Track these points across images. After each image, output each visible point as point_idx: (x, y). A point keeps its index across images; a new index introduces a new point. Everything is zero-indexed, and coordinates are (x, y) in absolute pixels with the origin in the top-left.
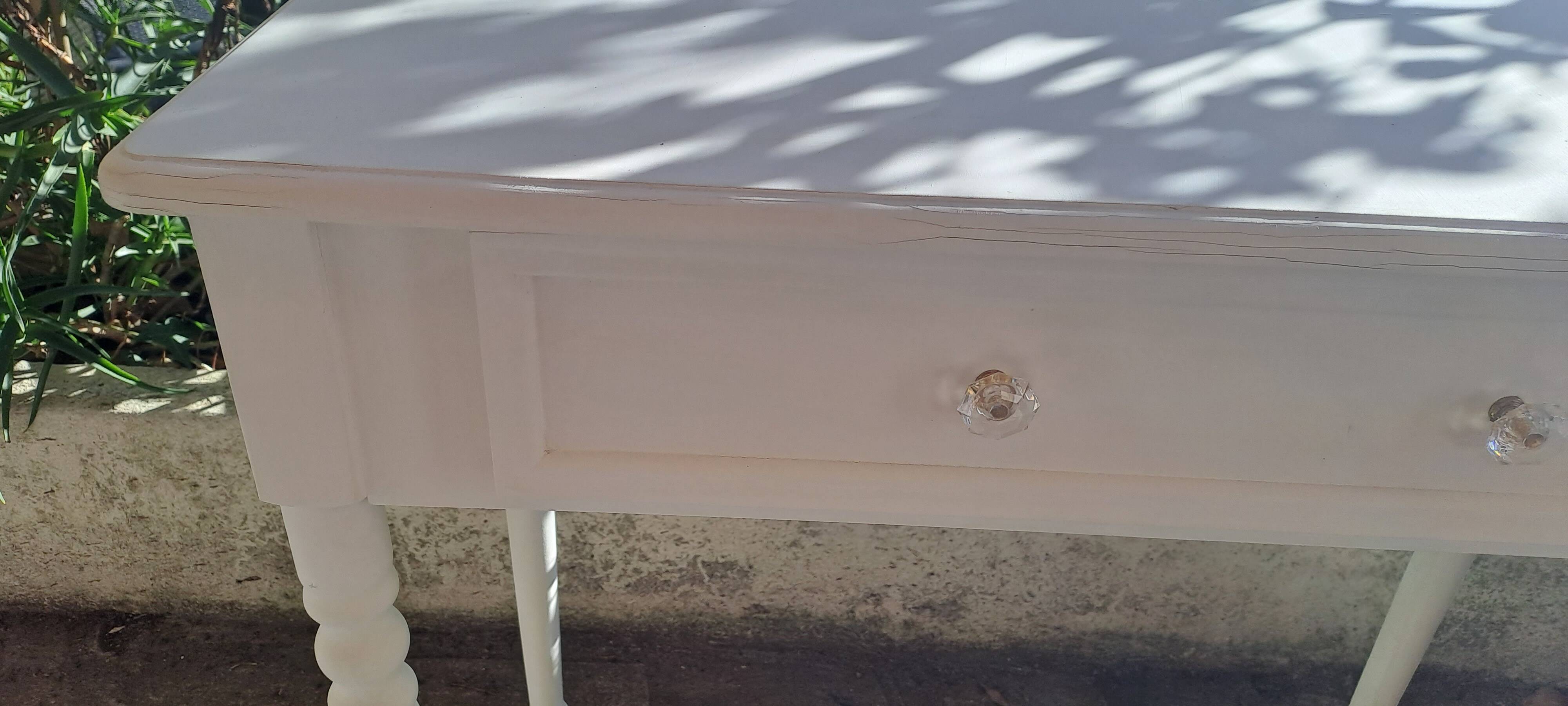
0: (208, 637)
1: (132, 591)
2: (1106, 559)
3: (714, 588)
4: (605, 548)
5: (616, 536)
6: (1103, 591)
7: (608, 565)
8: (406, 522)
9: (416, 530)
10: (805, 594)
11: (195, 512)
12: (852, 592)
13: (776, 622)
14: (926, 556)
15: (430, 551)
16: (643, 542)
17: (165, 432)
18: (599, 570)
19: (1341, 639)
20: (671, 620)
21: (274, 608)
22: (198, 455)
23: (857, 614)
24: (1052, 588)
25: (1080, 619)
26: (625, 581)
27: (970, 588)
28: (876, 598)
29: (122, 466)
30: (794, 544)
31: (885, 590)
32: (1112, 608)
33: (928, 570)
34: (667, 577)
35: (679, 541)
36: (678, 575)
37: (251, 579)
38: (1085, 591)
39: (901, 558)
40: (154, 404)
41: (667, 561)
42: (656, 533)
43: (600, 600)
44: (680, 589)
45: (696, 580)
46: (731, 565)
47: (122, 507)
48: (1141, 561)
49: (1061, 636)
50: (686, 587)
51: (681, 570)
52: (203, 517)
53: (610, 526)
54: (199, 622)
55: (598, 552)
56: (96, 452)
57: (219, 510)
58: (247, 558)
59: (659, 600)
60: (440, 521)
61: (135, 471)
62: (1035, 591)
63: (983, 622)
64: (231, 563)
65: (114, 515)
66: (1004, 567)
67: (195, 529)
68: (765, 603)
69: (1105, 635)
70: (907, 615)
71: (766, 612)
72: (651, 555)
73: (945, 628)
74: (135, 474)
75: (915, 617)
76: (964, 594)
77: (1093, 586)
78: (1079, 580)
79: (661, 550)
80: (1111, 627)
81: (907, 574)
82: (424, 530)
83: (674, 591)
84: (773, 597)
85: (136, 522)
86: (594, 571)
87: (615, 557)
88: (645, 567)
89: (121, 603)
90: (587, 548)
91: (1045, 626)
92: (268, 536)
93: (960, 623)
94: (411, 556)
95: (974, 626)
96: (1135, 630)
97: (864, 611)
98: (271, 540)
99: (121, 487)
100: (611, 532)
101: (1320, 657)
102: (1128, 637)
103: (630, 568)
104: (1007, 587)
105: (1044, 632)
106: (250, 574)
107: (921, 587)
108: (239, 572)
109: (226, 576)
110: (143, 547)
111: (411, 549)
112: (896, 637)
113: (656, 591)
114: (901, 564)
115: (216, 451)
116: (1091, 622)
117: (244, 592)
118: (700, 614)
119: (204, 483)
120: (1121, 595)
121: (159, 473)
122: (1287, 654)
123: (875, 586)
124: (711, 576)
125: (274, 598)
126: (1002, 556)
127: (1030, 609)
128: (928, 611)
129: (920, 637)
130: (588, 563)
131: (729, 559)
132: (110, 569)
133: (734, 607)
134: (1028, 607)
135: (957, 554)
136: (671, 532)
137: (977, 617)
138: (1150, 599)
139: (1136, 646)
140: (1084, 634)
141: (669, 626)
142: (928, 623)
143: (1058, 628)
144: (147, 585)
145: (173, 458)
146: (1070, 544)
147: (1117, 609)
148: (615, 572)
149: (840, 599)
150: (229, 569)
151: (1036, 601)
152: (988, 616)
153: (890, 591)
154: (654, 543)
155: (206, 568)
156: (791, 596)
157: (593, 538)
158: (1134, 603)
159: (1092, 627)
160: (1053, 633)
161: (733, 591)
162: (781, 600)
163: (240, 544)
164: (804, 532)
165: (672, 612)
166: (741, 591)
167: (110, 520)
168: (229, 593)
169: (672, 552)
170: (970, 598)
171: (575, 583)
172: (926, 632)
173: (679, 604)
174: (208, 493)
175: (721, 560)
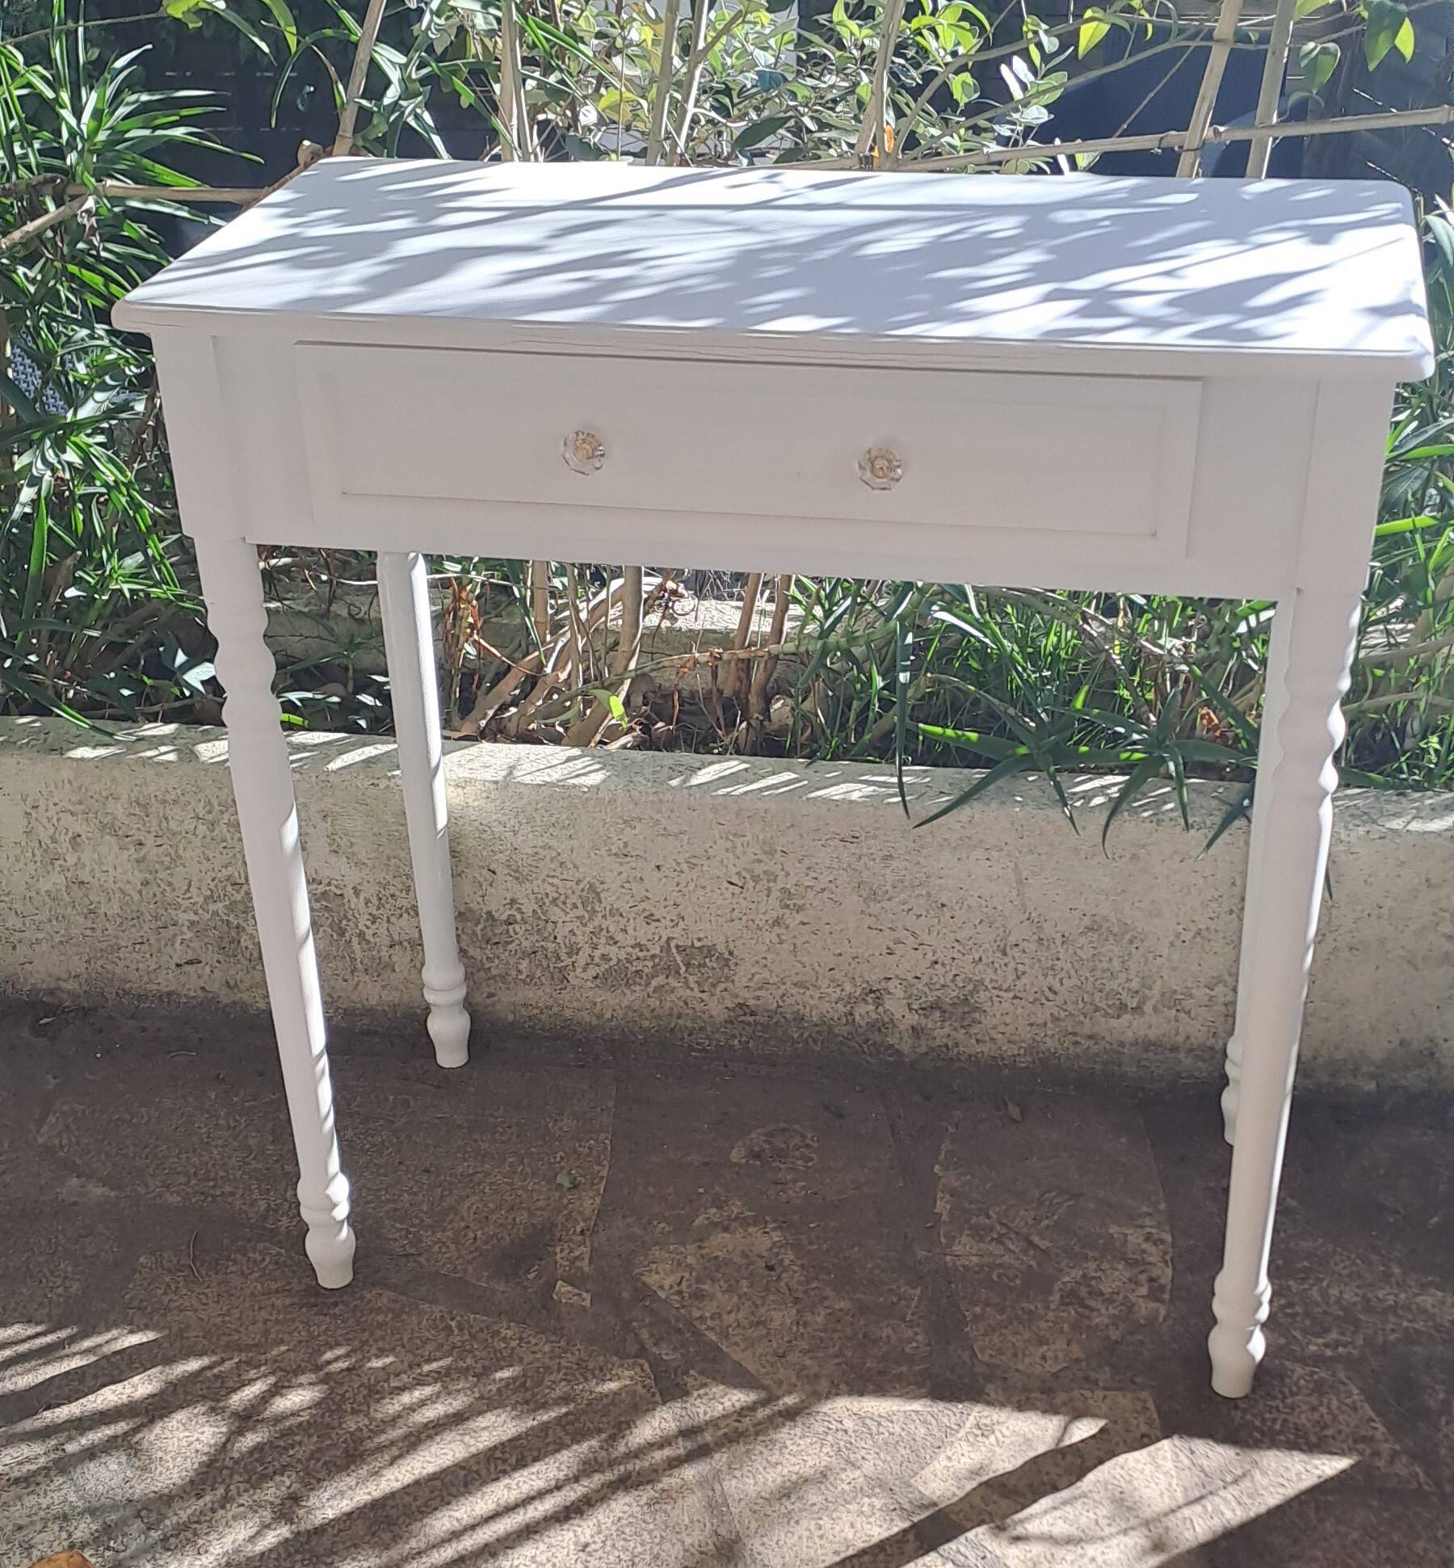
0: (144, 1030)
1: (64, 976)
2: (1131, 942)
3: (692, 980)
4: (569, 926)
5: (580, 912)
6: (1135, 985)
7: (573, 950)
8: (357, 892)
9: (367, 902)
10: (794, 991)
11: (138, 877)
12: (848, 987)
13: (766, 1027)
14: (925, 938)
15: (382, 928)
16: (610, 920)
17: (114, 780)
18: (564, 956)
19: (1432, 1054)
20: (646, 1024)
21: (215, 1000)
22: (145, 806)
23: (858, 1018)
24: (1075, 981)
25: (1114, 1023)
26: (592, 971)
27: (982, 982)
28: (876, 994)
29: (67, 819)
30: (777, 922)
31: (884, 984)
32: (1148, 1008)
33: (930, 957)
34: (638, 965)
35: (650, 918)
36: (650, 964)
37: (190, 963)
38: (1114, 985)
39: (898, 942)
40: (102, 752)
41: (639, 945)
42: (625, 909)
43: (566, 995)
44: (654, 983)
45: (671, 970)
46: (709, 951)
47: (63, 870)
48: (1172, 944)
49: (1095, 1049)
50: (660, 980)
51: (653, 956)
52: (146, 883)
53: (574, 899)
54: (133, 1016)
55: (562, 932)
56: (42, 803)
57: (163, 875)
58: (189, 935)
59: (632, 997)
60: (393, 890)
61: (79, 827)
62: (1057, 986)
63: (1002, 1028)
64: (171, 942)
65: (55, 880)
66: (1016, 952)
67: (137, 897)
68: (751, 1002)
69: (1148, 1045)
70: (913, 1019)
71: (752, 1014)
72: (619, 937)
73: (960, 1035)
74: (79, 830)
75: (923, 1021)
76: (975, 990)
77: (1122, 977)
78: (1105, 971)
79: (630, 931)
80: (1153, 1034)
81: (909, 963)
82: (375, 901)
83: (648, 985)
84: (759, 993)
85: (75, 887)
86: (558, 958)
87: (580, 939)
88: (613, 951)
89: (52, 992)
90: (550, 926)
91: (1075, 1034)
92: (212, 907)
93: (975, 1030)
94: (361, 935)
95: (993, 1033)
96: (1180, 1039)
97: (864, 1012)
98: (215, 913)
99: (64, 846)
100: (575, 906)
101: (1413, 1079)
102: (1175, 1049)
103: (597, 953)
104: (1024, 980)
105: (1076, 1043)
106: (190, 956)
107: (925, 980)
108: (179, 954)
109: (165, 958)
110: (81, 920)
111: (361, 927)
112: (905, 1048)
113: (628, 985)
114: (899, 950)
115: (164, 802)
116: (1127, 1028)
117: (183, 979)
118: (679, 1017)
119: (150, 841)
120: (1156, 992)
121: (103, 827)
122: (1372, 1076)
123: (874, 978)
124: (688, 965)
125: (214, 987)
126: (1012, 939)
127: (1055, 1011)
128: (937, 1014)
129: (933, 1049)
130: (551, 946)
131: (705, 942)
132: (45, 947)
133: (717, 1008)
134: (1051, 1008)
135: (960, 936)
136: (641, 906)
137: (994, 1021)
138: (1191, 996)
139: (1188, 1062)
140: (1122, 1044)
141: (644, 1031)
142: (941, 1032)
143: (1091, 1037)
144: (81, 968)
145: (119, 810)
146: (1087, 921)
147: (1155, 1009)
148: (582, 958)
149: (835, 996)
150: (169, 949)
151: (1059, 1000)
152: (1008, 1020)
153: (891, 985)
154: (623, 921)
155: (145, 947)
156: (780, 992)
157: (556, 914)
158: (1173, 1001)
159: (1129, 1035)
160: (1086, 1043)
161: (714, 985)
162: (770, 999)
163: (184, 918)
164: (788, 906)
165: (647, 1014)
166: (721, 986)
167: (49, 886)
168: (167, 981)
169: (642, 932)
170: (983, 996)
171: (538, 973)
172: (938, 1042)
173: (654, 1002)
174: (151, 851)
175: (698, 944)
